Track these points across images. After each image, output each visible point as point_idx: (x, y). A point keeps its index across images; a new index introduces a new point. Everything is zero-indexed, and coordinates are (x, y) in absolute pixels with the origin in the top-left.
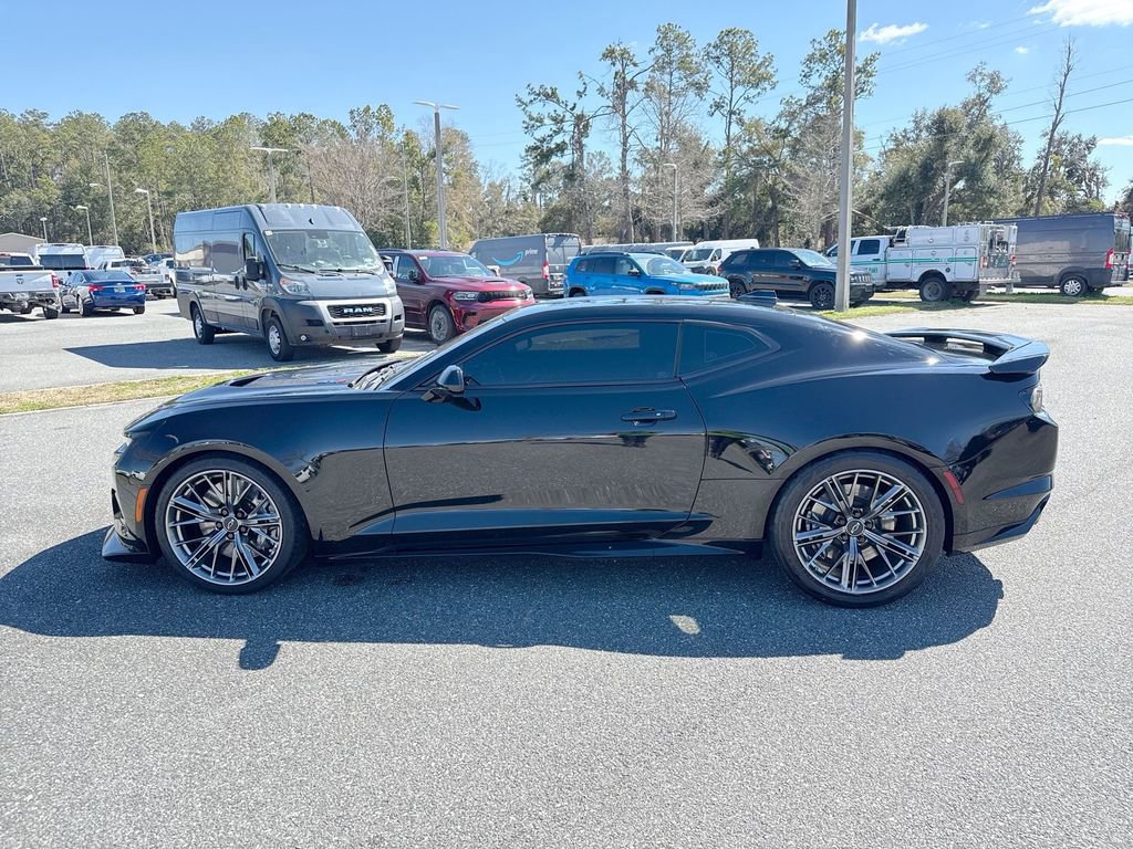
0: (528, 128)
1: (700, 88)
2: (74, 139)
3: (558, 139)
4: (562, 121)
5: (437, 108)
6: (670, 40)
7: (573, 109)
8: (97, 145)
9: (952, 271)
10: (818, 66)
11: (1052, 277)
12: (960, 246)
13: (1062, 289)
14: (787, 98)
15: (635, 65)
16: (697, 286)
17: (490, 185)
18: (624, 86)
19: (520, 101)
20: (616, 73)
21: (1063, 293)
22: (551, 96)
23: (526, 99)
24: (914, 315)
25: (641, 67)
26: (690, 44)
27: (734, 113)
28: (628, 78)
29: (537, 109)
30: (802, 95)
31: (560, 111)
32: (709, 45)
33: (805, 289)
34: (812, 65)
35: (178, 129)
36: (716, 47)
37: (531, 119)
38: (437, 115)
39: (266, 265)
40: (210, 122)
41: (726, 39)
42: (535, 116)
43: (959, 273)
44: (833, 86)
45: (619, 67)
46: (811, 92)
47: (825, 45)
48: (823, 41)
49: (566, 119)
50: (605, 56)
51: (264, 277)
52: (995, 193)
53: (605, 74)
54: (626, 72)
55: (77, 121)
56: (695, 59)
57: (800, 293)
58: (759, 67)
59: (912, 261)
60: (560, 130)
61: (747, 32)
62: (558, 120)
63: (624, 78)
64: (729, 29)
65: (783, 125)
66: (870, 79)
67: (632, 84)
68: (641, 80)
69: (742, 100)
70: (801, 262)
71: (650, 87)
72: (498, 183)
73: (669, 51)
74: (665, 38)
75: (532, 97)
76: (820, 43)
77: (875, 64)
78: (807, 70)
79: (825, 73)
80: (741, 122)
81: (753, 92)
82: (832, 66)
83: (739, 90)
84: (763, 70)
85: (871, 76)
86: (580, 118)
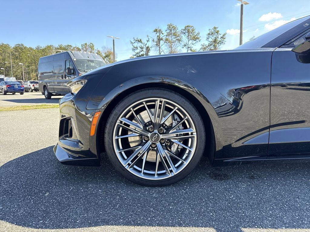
0: (133, 50)
1: (179, 40)
2: (1, 50)
3: (142, 53)
4: (143, 48)
5: (114, 38)
6: (171, 28)
7: (146, 45)
8: (8, 52)
10: (211, 36)
14: (203, 44)
15: (163, 34)
18: (160, 39)
19: (131, 42)
20: (158, 36)
22: (140, 41)
23: (133, 42)
25: (164, 34)
26: (176, 29)
27: (189, 47)
28: (161, 38)
29: (136, 45)
31: (142, 45)
32: (182, 29)
34: (209, 36)
35: (31, 49)
36: (184, 30)
37: (134, 47)
38: (114, 40)
39: (74, 69)
40: (41, 47)
41: (187, 28)
42: (135, 46)
44: (215, 41)
45: (158, 34)
46: (209, 43)
47: (213, 30)
49: (144, 48)
50: (154, 31)
51: (73, 73)
53: (155, 36)
54: (160, 36)
55: (2, 46)
56: (178, 33)
58: (196, 36)
60: (143, 50)
61: (192, 26)
62: (142, 48)
63: (160, 37)
64: (188, 25)
66: (224, 40)
67: (162, 39)
68: (164, 38)
69: (191, 44)
71: (167, 40)
73: (171, 31)
74: (170, 27)
75: (135, 41)
76: (211, 30)
77: (226, 36)
78: (208, 37)
79: (213, 38)
80: (191, 50)
81: (194, 42)
82: (215, 36)
83: (191, 42)
84: (197, 36)
86: (148, 47)
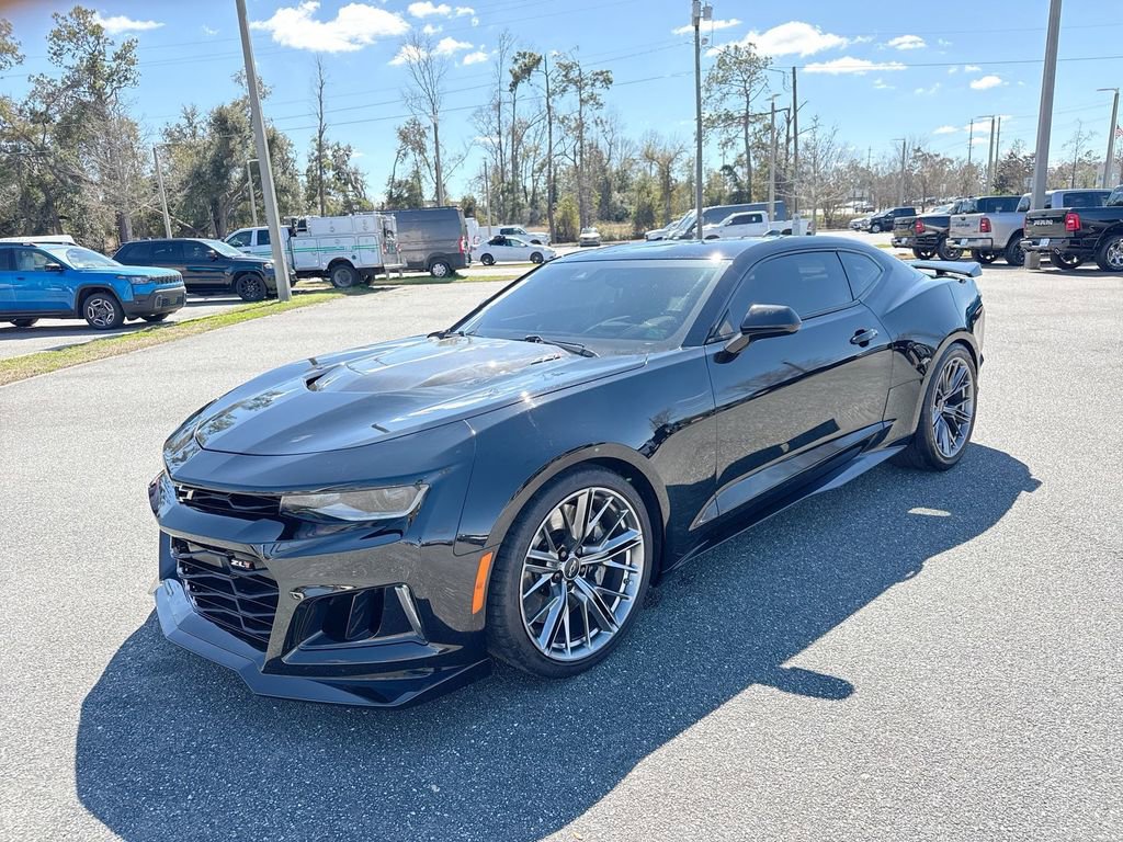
9: (358, 257)
10: (68, 45)
11: (422, 262)
12: (361, 235)
13: (432, 272)
14: (37, 76)
16: (151, 279)
21: (433, 275)
24: (341, 301)
30: (58, 74)
33: (228, 281)
34: (61, 43)
43: (364, 260)
44: (92, 69)
46: (67, 73)
47: (72, 22)
48: (68, 18)
52: (288, 191)
57: (224, 286)
59: (318, 249)
65: (41, 108)
66: (132, 67)
70: (216, 252)
76: (65, 19)
77: (135, 51)
78: (55, 47)
79: (80, 53)
82: (86, 47)
85: (133, 64)
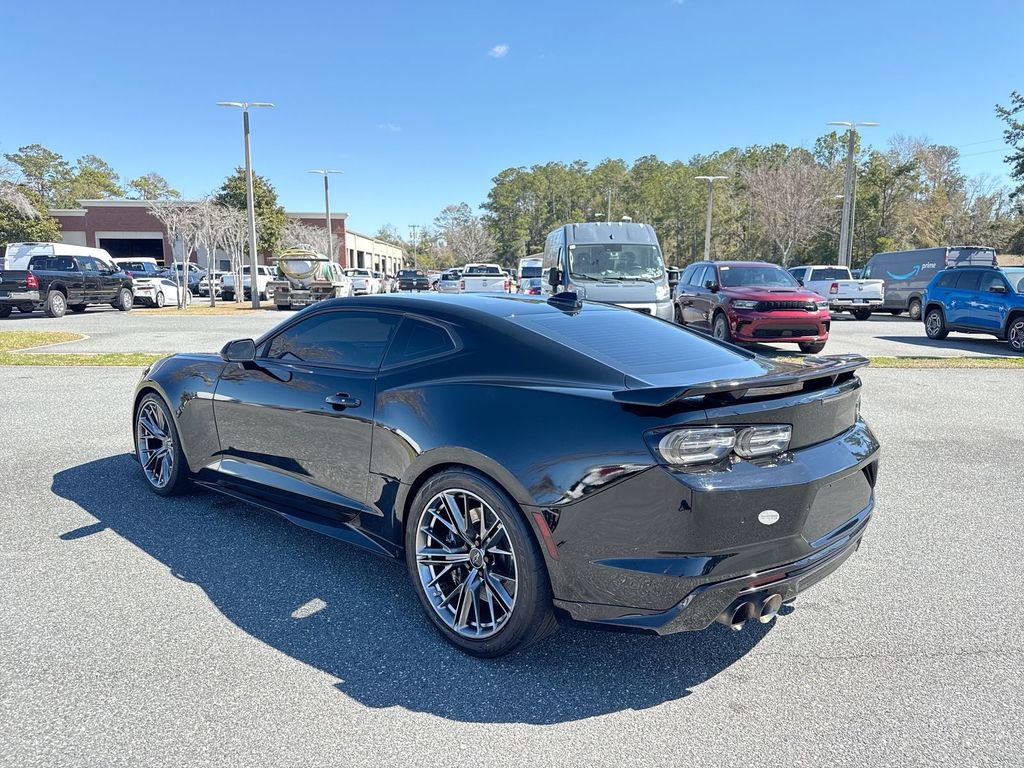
0: (1011, 138)
2: (601, 180)
8: (617, 184)
17: (979, 199)
19: (1001, 110)
23: (1009, 107)
35: (678, 166)
37: (1016, 127)
40: (704, 158)
55: (606, 166)
72: (988, 197)
